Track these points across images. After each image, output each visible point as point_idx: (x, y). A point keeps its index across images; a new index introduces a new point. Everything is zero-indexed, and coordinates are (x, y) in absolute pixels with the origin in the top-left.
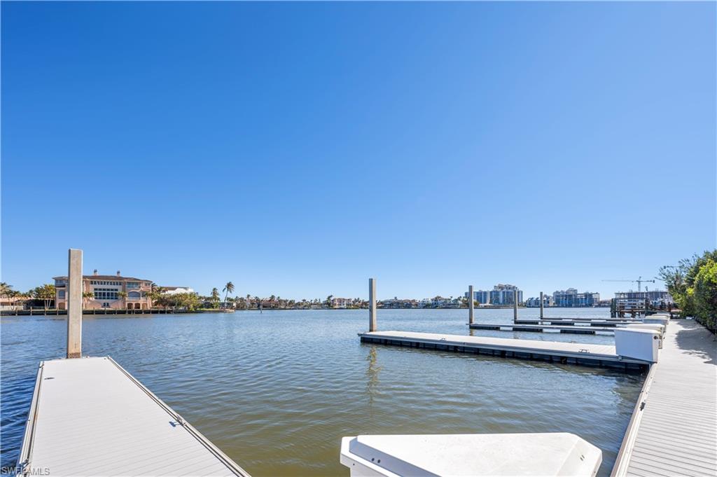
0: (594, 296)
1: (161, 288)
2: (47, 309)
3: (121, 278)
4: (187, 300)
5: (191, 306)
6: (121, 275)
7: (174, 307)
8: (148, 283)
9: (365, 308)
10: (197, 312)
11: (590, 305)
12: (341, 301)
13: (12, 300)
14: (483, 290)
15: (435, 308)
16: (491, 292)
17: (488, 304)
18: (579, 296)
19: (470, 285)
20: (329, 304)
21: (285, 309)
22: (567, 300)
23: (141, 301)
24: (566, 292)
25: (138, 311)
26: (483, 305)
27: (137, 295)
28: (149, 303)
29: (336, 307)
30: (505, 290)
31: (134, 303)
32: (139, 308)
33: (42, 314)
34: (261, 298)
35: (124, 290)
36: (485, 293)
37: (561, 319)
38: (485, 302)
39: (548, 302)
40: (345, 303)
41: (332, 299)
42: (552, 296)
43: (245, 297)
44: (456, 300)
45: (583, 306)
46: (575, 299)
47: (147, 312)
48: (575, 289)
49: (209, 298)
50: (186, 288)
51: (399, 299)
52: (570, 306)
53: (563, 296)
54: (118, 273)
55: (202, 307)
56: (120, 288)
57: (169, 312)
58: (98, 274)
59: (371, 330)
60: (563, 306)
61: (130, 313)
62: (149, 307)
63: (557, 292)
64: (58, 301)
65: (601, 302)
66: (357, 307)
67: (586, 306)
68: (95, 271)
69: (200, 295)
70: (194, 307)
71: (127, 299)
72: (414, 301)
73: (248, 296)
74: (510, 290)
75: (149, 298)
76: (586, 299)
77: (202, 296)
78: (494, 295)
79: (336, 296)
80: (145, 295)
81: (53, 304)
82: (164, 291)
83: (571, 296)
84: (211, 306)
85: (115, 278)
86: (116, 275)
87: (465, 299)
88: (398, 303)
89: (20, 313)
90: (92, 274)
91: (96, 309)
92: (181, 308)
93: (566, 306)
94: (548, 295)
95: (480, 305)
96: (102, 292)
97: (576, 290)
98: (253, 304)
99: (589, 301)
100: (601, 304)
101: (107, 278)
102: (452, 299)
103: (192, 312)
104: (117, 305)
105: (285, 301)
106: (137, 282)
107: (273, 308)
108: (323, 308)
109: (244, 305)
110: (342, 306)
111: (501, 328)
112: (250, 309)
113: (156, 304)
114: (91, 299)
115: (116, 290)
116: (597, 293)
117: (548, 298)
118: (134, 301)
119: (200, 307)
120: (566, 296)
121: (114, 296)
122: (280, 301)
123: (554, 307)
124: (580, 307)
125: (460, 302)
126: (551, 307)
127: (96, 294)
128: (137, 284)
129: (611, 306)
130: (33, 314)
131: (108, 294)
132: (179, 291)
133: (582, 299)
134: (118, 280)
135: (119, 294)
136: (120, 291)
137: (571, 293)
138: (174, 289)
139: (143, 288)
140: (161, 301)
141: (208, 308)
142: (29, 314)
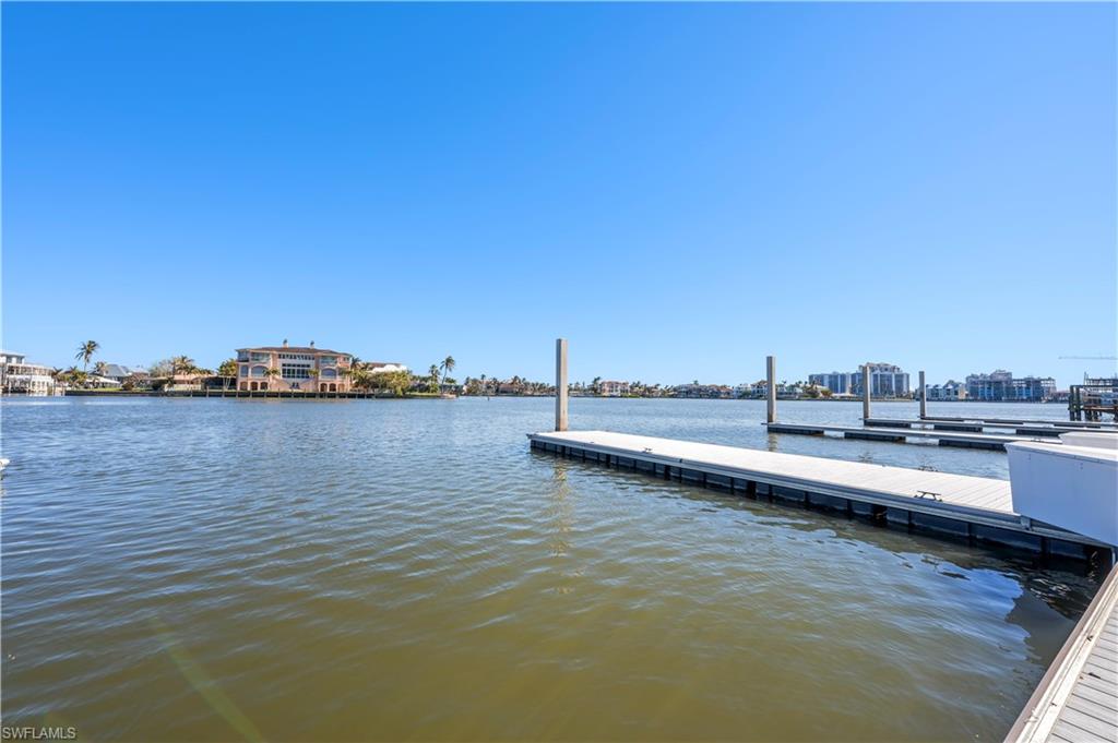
0: (1043, 384)
1: (368, 364)
2: (226, 390)
3: (315, 351)
4: (394, 381)
5: (399, 389)
6: (316, 347)
7: (376, 390)
8: (346, 357)
9: (649, 397)
10: (405, 397)
11: (1037, 399)
12: (612, 385)
13: (188, 377)
14: (841, 372)
15: (758, 398)
16: (853, 376)
17: (848, 394)
18: (1015, 384)
19: (770, 355)
20: (595, 390)
21: (532, 395)
22: (995, 389)
23: (338, 381)
24: (991, 377)
25: (332, 394)
26: (838, 395)
27: (332, 373)
28: (347, 384)
29: (606, 394)
30: (878, 372)
31: (328, 384)
32: (335, 390)
33: (219, 395)
34: (500, 380)
35: (317, 367)
36: (843, 377)
37: (962, 420)
38: (843, 390)
39: (956, 393)
40: (619, 388)
41: (600, 382)
42: (964, 382)
43: (479, 378)
44: (793, 386)
45: (1023, 401)
46: (1007, 388)
47: (343, 396)
48: (1007, 371)
49: (425, 379)
50: (397, 365)
51: (701, 383)
52: (997, 399)
53: (983, 383)
54: (312, 343)
55: (413, 389)
56: (312, 363)
57: (369, 396)
58: (288, 345)
59: (558, 429)
60: (984, 400)
61: (321, 396)
62: (348, 388)
63: (973, 376)
64: (240, 380)
65: (1059, 394)
66: (636, 395)
67: (1029, 400)
68: (285, 342)
69: (415, 374)
70: (402, 390)
71: (320, 378)
72: (725, 387)
73: (483, 376)
74: (886, 373)
75: (348, 378)
76: (1028, 388)
77: (417, 375)
78: (859, 380)
79: (606, 378)
80: (342, 372)
81: (233, 383)
82: (371, 369)
83: (999, 382)
84: (427, 389)
85: (308, 350)
86: (309, 346)
87: (808, 385)
88: (700, 390)
89: (196, 394)
90: (281, 345)
91: (282, 390)
92: (387, 391)
93: (991, 400)
94: (956, 381)
95: (834, 395)
96: (291, 368)
97: (1010, 374)
98: (489, 387)
99: (1034, 391)
100: (1056, 398)
101: (297, 350)
102: (786, 385)
103: (399, 397)
104: (308, 387)
105: (533, 385)
106: (333, 356)
107: (516, 394)
108: (586, 396)
109: (477, 388)
110: (615, 393)
111: (826, 433)
112: (484, 394)
113: (357, 385)
114: (277, 377)
115: (308, 366)
116: (1049, 379)
117: (956, 385)
118: (328, 381)
119: (411, 391)
120: (989, 383)
121: (304, 374)
122: (527, 384)
123: (966, 400)
124: (1017, 401)
125: (799, 390)
126: (962, 400)
127: (284, 371)
128: (334, 358)
129: (1070, 401)
130: (210, 396)
131: (298, 371)
132: (390, 368)
133: (1020, 388)
134: (310, 353)
135: (311, 372)
136: (313, 368)
137: (1000, 378)
138: (382, 366)
139: (340, 364)
140: (363, 381)
141: (421, 391)
142: (205, 396)
